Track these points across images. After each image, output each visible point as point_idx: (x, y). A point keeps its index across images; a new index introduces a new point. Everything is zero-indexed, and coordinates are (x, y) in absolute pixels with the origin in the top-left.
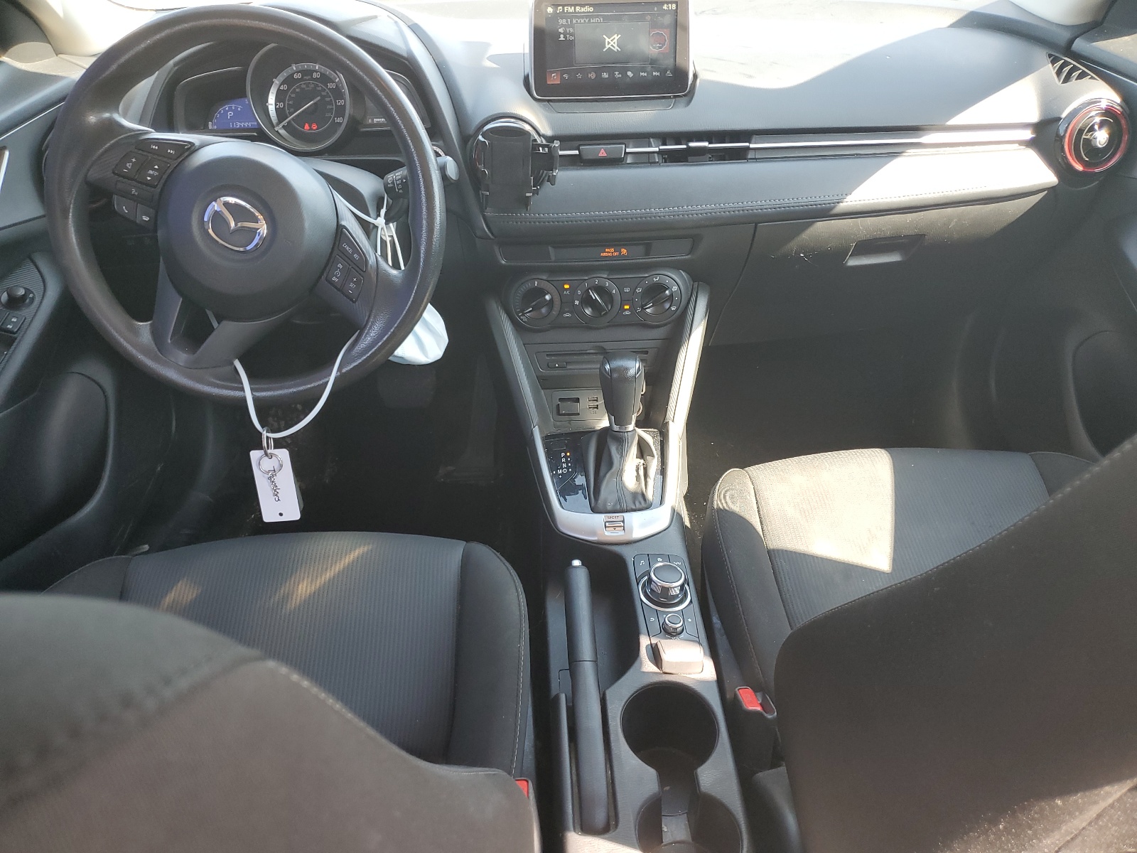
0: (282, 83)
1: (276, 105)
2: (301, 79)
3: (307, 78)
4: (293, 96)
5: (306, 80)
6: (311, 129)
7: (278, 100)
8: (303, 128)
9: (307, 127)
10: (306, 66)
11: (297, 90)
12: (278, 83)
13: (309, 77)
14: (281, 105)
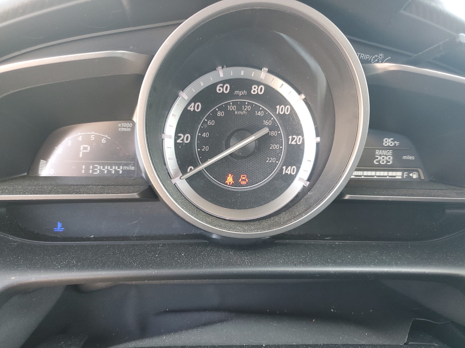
0: (194, 100)
1: (177, 137)
2: (231, 95)
3: (241, 93)
4: (211, 123)
5: (237, 96)
6: (236, 183)
7: (180, 129)
8: (224, 180)
9: (230, 179)
10: (242, 72)
11: (219, 114)
12: (186, 98)
13: (245, 92)
14: (186, 138)
